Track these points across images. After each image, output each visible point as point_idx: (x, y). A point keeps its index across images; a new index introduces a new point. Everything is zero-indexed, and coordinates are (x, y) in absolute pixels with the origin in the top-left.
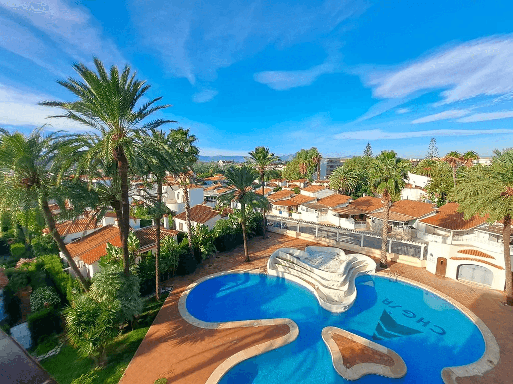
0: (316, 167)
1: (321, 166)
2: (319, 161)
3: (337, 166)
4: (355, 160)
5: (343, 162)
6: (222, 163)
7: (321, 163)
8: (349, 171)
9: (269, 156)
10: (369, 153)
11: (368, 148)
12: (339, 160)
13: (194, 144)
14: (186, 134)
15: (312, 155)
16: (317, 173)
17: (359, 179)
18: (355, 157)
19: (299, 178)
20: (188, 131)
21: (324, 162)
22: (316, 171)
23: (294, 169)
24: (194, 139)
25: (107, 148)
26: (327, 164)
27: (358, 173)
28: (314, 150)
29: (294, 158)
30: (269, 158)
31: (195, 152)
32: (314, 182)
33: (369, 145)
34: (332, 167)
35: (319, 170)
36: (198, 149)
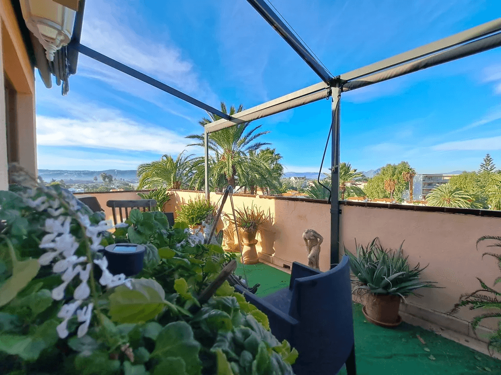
0: (407, 184)
1: (414, 183)
2: (411, 177)
3: (438, 183)
4: (466, 176)
5: (447, 178)
6: (294, 179)
7: (414, 180)
8: (457, 189)
9: (351, 171)
10: (489, 167)
11: (488, 160)
12: (441, 176)
13: (280, 162)
14: (272, 153)
15: (402, 170)
16: (408, 192)
17: (474, 200)
18: (466, 172)
19: (384, 197)
20: (274, 150)
21: (418, 179)
22: (407, 188)
23: (378, 186)
24: (279, 156)
25: (229, 166)
26: (423, 181)
27: (471, 192)
28: (404, 164)
29: (378, 174)
30: (351, 174)
31: (279, 168)
32: (405, 202)
33: (489, 157)
34: (430, 184)
35: (412, 187)
36: (282, 166)
